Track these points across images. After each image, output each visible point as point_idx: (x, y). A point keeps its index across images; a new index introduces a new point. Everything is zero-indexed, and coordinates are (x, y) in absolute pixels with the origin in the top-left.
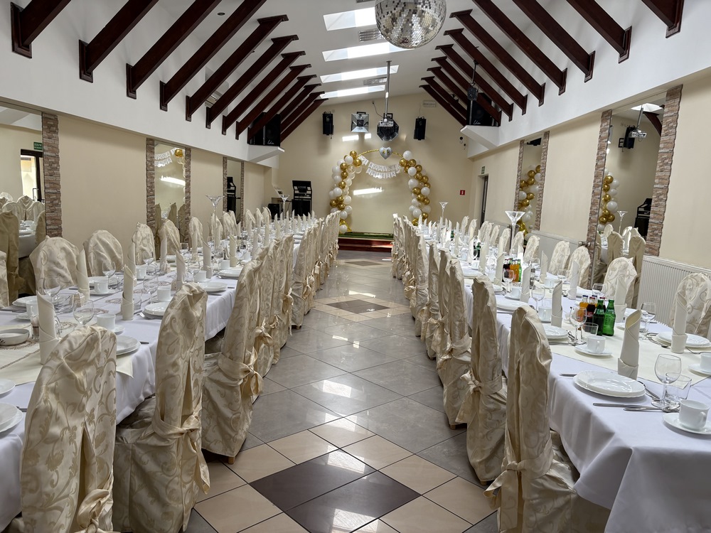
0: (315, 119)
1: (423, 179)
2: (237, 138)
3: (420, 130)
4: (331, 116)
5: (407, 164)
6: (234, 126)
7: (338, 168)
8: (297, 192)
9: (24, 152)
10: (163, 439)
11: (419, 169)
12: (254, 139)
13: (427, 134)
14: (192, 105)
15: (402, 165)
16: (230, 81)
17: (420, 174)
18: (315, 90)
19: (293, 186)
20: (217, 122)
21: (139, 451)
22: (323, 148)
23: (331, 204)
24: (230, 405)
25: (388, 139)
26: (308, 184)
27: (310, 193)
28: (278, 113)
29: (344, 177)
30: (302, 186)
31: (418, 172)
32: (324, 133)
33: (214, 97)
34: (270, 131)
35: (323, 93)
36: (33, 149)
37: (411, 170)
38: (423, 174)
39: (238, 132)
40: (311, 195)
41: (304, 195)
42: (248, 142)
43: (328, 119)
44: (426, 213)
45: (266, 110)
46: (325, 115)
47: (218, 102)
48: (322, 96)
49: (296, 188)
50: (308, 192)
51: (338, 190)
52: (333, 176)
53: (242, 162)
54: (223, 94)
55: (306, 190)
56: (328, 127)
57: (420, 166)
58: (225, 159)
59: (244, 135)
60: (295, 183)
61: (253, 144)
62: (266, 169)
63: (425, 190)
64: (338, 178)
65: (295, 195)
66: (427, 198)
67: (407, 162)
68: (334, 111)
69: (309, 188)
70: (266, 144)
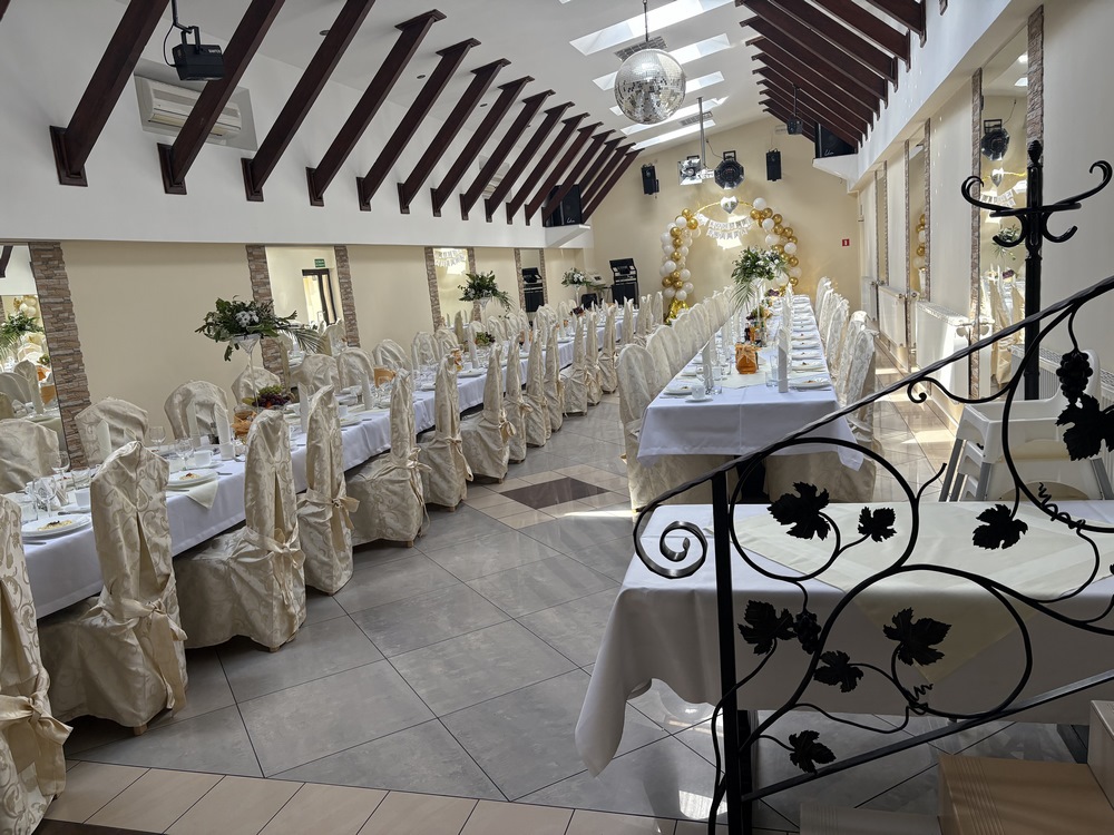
0: (631, 179)
1: (786, 234)
2: (528, 223)
3: (774, 167)
4: (652, 170)
5: (761, 216)
6: (521, 210)
7: (667, 235)
8: (617, 274)
9: (306, 273)
10: (443, 443)
11: (777, 220)
12: (552, 220)
13: (784, 171)
14: (467, 203)
15: (753, 217)
16: (511, 159)
17: (780, 226)
18: (621, 144)
19: (612, 267)
20: (501, 210)
21: (431, 453)
22: (647, 212)
23: (664, 284)
24: (495, 442)
25: (732, 186)
26: (630, 262)
27: (634, 273)
28: (577, 182)
29: (677, 246)
30: (623, 266)
31: (777, 224)
32: (646, 193)
33: (493, 184)
34: (568, 208)
35: (634, 144)
36: (314, 268)
37: (768, 222)
38: (785, 225)
39: (529, 216)
40: (635, 276)
41: (626, 277)
42: (544, 225)
43: (648, 174)
44: (795, 278)
45: (560, 182)
46: (644, 170)
47: (498, 188)
48: (634, 148)
49: (615, 269)
50: (632, 273)
51: (671, 265)
52: (663, 246)
53: (541, 250)
54: (502, 178)
55: (628, 271)
56: (650, 184)
57: (779, 216)
58: (517, 250)
59: (537, 217)
60: (614, 264)
61: (551, 226)
62: (575, 252)
63: (790, 247)
64: (670, 248)
65: (616, 278)
66: (794, 258)
67: (761, 213)
68: (656, 161)
69: (632, 268)
70: (566, 224)
